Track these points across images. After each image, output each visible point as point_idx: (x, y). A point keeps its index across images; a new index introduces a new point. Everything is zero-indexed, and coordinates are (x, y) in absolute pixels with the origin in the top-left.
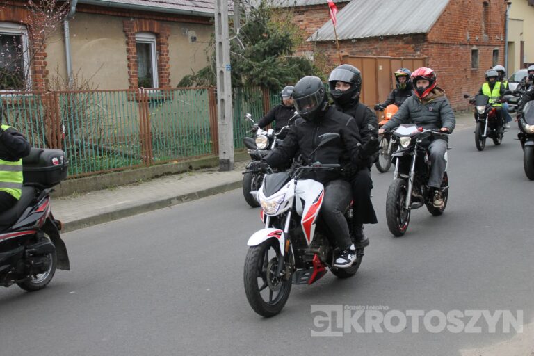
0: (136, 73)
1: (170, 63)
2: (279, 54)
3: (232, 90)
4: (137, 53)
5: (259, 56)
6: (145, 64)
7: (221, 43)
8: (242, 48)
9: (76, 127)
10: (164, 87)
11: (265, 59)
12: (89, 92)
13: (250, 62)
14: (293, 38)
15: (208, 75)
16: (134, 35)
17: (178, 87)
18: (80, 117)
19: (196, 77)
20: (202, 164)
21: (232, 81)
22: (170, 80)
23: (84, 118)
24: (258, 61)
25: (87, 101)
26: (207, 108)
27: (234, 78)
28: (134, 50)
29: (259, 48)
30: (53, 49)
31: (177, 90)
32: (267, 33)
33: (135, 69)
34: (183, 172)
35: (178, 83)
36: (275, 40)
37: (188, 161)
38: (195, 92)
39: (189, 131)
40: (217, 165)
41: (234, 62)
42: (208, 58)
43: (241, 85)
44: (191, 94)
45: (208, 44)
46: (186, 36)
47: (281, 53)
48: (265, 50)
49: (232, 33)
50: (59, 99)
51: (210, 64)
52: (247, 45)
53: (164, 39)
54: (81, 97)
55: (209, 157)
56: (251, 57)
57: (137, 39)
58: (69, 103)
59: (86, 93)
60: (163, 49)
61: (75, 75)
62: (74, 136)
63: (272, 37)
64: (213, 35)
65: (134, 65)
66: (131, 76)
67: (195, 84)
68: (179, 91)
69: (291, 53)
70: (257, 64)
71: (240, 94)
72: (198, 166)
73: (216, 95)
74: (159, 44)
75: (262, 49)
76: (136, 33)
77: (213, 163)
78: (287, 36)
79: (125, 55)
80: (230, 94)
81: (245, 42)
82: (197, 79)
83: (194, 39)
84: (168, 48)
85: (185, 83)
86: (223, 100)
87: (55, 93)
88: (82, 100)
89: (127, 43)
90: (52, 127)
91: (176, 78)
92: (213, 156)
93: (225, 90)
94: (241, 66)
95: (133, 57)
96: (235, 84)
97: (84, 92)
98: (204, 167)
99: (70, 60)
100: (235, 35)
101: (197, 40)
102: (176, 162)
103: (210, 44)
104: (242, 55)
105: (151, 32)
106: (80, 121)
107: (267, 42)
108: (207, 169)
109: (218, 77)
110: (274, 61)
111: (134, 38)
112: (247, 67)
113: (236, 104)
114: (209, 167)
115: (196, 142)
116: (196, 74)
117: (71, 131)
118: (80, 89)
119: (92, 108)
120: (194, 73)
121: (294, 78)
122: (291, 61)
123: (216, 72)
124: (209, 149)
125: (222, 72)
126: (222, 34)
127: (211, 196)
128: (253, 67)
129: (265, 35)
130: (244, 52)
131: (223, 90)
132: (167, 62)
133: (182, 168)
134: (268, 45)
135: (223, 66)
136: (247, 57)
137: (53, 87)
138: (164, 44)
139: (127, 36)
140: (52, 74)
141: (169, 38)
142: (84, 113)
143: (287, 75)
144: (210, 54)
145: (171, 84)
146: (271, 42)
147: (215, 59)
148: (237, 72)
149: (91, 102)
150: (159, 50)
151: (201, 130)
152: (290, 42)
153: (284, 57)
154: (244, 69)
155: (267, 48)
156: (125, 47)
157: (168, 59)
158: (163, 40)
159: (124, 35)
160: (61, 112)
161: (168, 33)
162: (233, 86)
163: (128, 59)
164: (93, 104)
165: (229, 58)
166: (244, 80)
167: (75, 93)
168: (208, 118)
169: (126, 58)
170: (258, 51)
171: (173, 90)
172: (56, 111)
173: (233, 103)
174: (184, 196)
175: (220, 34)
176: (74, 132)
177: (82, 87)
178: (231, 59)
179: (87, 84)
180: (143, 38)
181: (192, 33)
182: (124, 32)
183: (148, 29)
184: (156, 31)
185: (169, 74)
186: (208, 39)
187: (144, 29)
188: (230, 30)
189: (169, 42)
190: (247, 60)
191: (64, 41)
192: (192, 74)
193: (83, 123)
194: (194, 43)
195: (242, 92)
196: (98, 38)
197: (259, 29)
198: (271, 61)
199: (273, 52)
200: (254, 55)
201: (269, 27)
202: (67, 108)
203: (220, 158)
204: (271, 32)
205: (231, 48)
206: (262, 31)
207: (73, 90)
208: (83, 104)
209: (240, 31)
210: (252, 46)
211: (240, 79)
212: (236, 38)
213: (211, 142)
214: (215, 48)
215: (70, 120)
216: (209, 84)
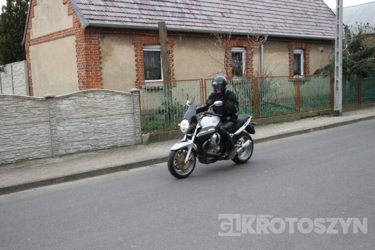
0: (293, 68)
1: (310, 63)
2: (368, 57)
4: (294, 59)
6: (297, 64)
7: (338, 53)
8: (348, 55)
10: (306, 75)
11: (360, 60)
12: (272, 77)
15: (329, 70)
16: (293, 50)
17: (313, 74)
18: (267, 89)
22: (309, 72)
23: (269, 89)
24: (357, 61)
25: (271, 81)
26: (328, 85)
28: (292, 57)
30: (256, 58)
31: (312, 76)
33: (293, 66)
34: (315, 116)
35: (313, 72)
36: (366, 50)
37: (318, 111)
38: (322, 77)
39: (319, 96)
40: (333, 113)
41: (344, 61)
42: (330, 60)
43: (347, 73)
44: (320, 79)
46: (319, 50)
47: (370, 57)
48: (361, 55)
49: (344, 47)
50: (259, 80)
51: (332, 63)
54: (268, 80)
55: (328, 109)
56: (353, 59)
57: (294, 52)
58: (263, 82)
60: (307, 56)
61: (265, 70)
64: (333, 49)
65: (292, 64)
66: (291, 70)
67: (322, 74)
68: (314, 77)
71: (345, 78)
72: (323, 113)
73: (334, 78)
74: (305, 54)
75: (359, 55)
76: (295, 49)
77: (330, 112)
78: (373, 48)
79: (288, 60)
80: (341, 77)
81: (350, 52)
82: (324, 71)
84: (309, 56)
85: (317, 73)
86: (337, 81)
87: (257, 78)
89: (290, 54)
90: (255, 93)
91: (312, 70)
92: (331, 109)
93: (339, 76)
94: (348, 64)
95: (292, 61)
96: (344, 73)
97: (270, 77)
98: (326, 114)
99: (263, 63)
101: (324, 51)
102: (311, 111)
103: (331, 53)
105: (301, 49)
106: (267, 91)
107: (362, 51)
109: (335, 69)
110: (366, 61)
112: (351, 64)
114: (328, 114)
115: (322, 101)
116: (323, 68)
117: (263, 95)
122: (374, 61)
123: (334, 67)
124: (328, 105)
125: (337, 67)
126: (339, 49)
128: (354, 64)
129: (361, 48)
130: (349, 57)
131: (337, 76)
132: (308, 63)
133: (315, 114)
134: (363, 53)
135: (339, 64)
136: (351, 59)
137: (255, 74)
138: (307, 54)
139: (290, 51)
140: (255, 69)
141: (310, 51)
142: (269, 87)
143: (373, 68)
144: (331, 58)
145: (310, 73)
147: (334, 60)
148: (345, 67)
149: (273, 81)
150: (305, 58)
151: (325, 95)
153: (371, 59)
156: (288, 56)
157: (309, 61)
158: (307, 52)
160: (259, 87)
161: (309, 49)
162: (343, 74)
163: (290, 62)
164: (273, 83)
165: (341, 60)
166: (348, 70)
167: (266, 78)
168: (328, 90)
170: (357, 56)
171: (310, 76)
172: (257, 86)
173: (343, 82)
174: (316, 128)
175: (338, 48)
176: (265, 95)
177: (269, 75)
179: (271, 73)
180: (297, 51)
181: (321, 48)
182: (289, 49)
183: (300, 47)
184: (304, 48)
185: (309, 68)
186: (331, 51)
187: (298, 47)
188: (343, 46)
189: (310, 53)
190: (351, 61)
191: (261, 54)
192: (321, 68)
193: (269, 92)
194: (323, 53)
195: (347, 77)
196: (277, 52)
197: (358, 45)
198: (364, 61)
199: (365, 56)
200: (355, 58)
201: (363, 44)
202: (261, 85)
203: (335, 110)
204: (364, 46)
205: (343, 55)
206: (360, 46)
207: (265, 76)
208: (269, 83)
209: (348, 46)
210: (354, 54)
211: (346, 70)
212: (345, 50)
213: (330, 102)
214: (334, 55)
215: (263, 90)
216: (329, 73)
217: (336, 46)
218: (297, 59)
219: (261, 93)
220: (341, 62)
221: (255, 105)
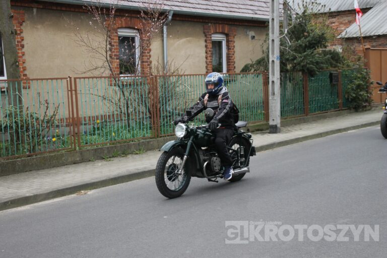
0: (211, 62)
1: (235, 55)
2: (316, 47)
3: (281, 75)
4: (212, 48)
5: (301, 49)
6: (218, 56)
7: (273, 40)
8: (288, 44)
9: (169, 100)
10: (230, 73)
11: (305, 52)
12: (179, 76)
13: (294, 53)
14: (328, 36)
15: (262, 64)
16: (211, 35)
17: (241, 72)
18: (172, 93)
20: (257, 128)
21: (280, 68)
22: (235, 67)
23: (175, 94)
24: (300, 53)
25: (177, 82)
26: (261, 87)
27: (282, 65)
28: (210, 46)
29: (301, 43)
30: (155, 46)
31: (240, 74)
32: (308, 32)
33: (211, 59)
35: (241, 69)
36: (313, 37)
38: (253, 75)
39: (247, 104)
40: (267, 129)
41: (282, 54)
42: (263, 51)
43: (287, 71)
44: (250, 77)
45: (263, 41)
46: (247, 35)
47: (318, 47)
48: (306, 45)
49: (281, 33)
50: (159, 80)
51: (265, 55)
52: (292, 41)
53: (232, 37)
54: (173, 79)
55: (262, 123)
56: (295, 50)
57: (212, 38)
58: (165, 83)
59: (177, 77)
60: (231, 44)
61: (170, 64)
62: (167, 107)
63: (311, 35)
64: (268, 35)
65: (210, 56)
66: (208, 64)
67: (253, 70)
68: (242, 75)
69: (325, 47)
70: (300, 55)
71: (286, 77)
72: (254, 129)
73: (268, 78)
74: (228, 41)
75: (304, 45)
76: (212, 34)
77: (265, 127)
78: (323, 34)
79: (204, 50)
80: (279, 77)
81: (291, 39)
82: (255, 66)
83: (253, 37)
84: (235, 44)
85: (246, 70)
86: (273, 82)
87: (156, 77)
88: (174, 81)
89: (206, 41)
90: (153, 100)
91: (239, 65)
92: (265, 122)
93: (275, 74)
94: (288, 57)
95: (210, 51)
96: (283, 70)
97: (175, 76)
98: (258, 130)
99: (167, 54)
100: (283, 34)
101: (256, 38)
103: (265, 41)
104: (289, 49)
105: (222, 33)
106: (172, 96)
107: (307, 39)
108: (260, 132)
109: (270, 65)
110: (313, 53)
111: (211, 38)
112: (292, 58)
113: (283, 85)
114: (261, 130)
115: (252, 111)
116: (254, 63)
117: (166, 103)
118: (173, 73)
119: (181, 87)
121: (327, 66)
122: (325, 53)
123: (269, 61)
124: (262, 117)
125: (273, 61)
126: (275, 34)
128: (296, 57)
129: (306, 34)
130: (290, 47)
131: (273, 74)
132: (233, 54)
134: (309, 41)
135: (274, 57)
136: (292, 50)
137: (154, 72)
138: (231, 41)
139: (206, 36)
140: (154, 63)
141: (236, 37)
142: (175, 90)
143: (322, 63)
144: (265, 48)
145: (235, 70)
146: (311, 39)
147: (269, 52)
148: (284, 61)
149: (180, 82)
150: (228, 48)
151: (256, 103)
152: (325, 39)
153: (320, 50)
154: (290, 59)
155: (307, 43)
156: (204, 44)
157: (234, 52)
158: (231, 39)
159: (204, 35)
160: (159, 89)
161: (234, 33)
162: (281, 71)
163: (206, 52)
164: (181, 84)
165: (278, 51)
166: (289, 67)
167: (170, 76)
168: (262, 95)
169: (204, 51)
170: (301, 46)
171: (237, 74)
172: (156, 89)
173: (281, 84)
175: (273, 33)
176: (168, 104)
177: (174, 72)
178: (280, 52)
179: (177, 70)
180: (217, 37)
181: (252, 33)
182: (204, 33)
183: (221, 31)
184: (226, 32)
185: (234, 63)
186: (264, 37)
187: (218, 31)
188: (280, 31)
189: (235, 40)
190: (292, 53)
191: (163, 40)
192: (251, 63)
193: (174, 97)
194: (253, 40)
195: (288, 75)
196: (187, 37)
197: (301, 29)
198: (310, 53)
199: (312, 46)
200: (298, 49)
201: (309, 28)
202: (163, 87)
203: (270, 124)
204: (311, 32)
205: (281, 43)
206: (304, 31)
207: (168, 74)
208: (175, 84)
209: (288, 31)
210: (296, 42)
211: (286, 66)
212: (284, 37)
213: (264, 112)
214: (269, 44)
215: (165, 95)
216: (263, 70)
217: (270, 30)
218: (217, 48)
219: (163, 100)
220: (279, 55)
221: (154, 117)
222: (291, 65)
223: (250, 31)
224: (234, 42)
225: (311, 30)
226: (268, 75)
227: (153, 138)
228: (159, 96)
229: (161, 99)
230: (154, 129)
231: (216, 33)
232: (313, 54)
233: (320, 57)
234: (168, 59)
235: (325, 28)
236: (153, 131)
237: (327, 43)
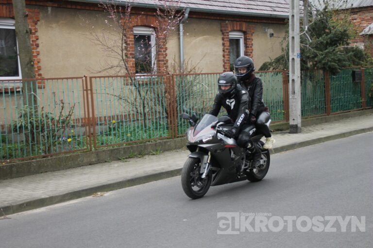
0: (229, 60)
1: (253, 53)
2: (338, 44)
3: (301, 73)
4: (230, 46)
5: (322, 47)
6: (235, 54)
7: (293, 38)
8: (309, 41)
9: (186, 100)
11: (326, 49)
13: (315, 51)
14: (350, 31)
15: (282, 63)
16: (228, 33)
17: (259, 70)
18: (189, 92)
19: (273, 63)
20: (276, 128)
21: (301, 66)
23: (192, 93)
24: (322, 51)
25: (195, 80)
26: (280, 85)
27: (303, 63)
28: (227, 44)
29: (322, 40)
30: (171, 45)
31: (258, 73)
32: (330, 29)
33: (228, 58)
35: (259, 67)
36: (335, 34)
38: (272, 73)
39: (267, 103)
40: (288, 129)
41: (303, 51)
42: (283, 49)
43: (308, 69)
44: (269, 75)
45: (282, 39)
46: (266, 33)
47: (340, 44)
48: (327, 42)
49: (302, 30)
50: (175, 80)
51: (284, 53)
52: (313, 39)
53: (250, 35)
54: (190, 78)
55: (281, 123)
56: (316, 48)
57: (230, 36)
58: (182, 82)
59: (194, 76)
60: (249, 42)
61: (186, 62)
62: (184, 106)
63: (333, 32)
64: (287, 32)
65: (227, 55)
66: (225, 63)
67: (271, 69)
69: (348, 44)
70: (321, 52)
71: (306, 75)
73: (288, 76)
74: (246, 39)
75: (325, 41)
76: (230, 31)
77: (285, 127)
78: (345, 31)
79: (221, 48)
80: (299, 75)
81: (312, 36)
82: (274, 65)
83: (272, 35)
84: (253, 42)
85: (264, 68)
86: (293, 80)
87: (173, 76)
88: (191, 80)
89: (223, 39)
90: (170, 99)
91: (258, 64)
92: (285, 122)
93: (296, 72)
94: (308, 54)
95: (227, 49)
96: (303, 68)
97: (193, 74)
98: (278, 130)
99: (183, 52)
100: (304, 31)
101: (274, 35)
103: (285, 39)
104: (309, 46)
105: (240, 31)
106: (189, 95)
107: (329, 36)
108: (280, 132)
109: (290, 63)
110: (334, 50)
111: (228, 35)
112: (313, 55)
113: (303, 83)
114: (281, 130)
115: (272, 111)
116: (273, 61)
117: (183, 102)
118: (190, 72)
119: (198, 85)
120: (271, 60)
121: (350, 63)
122: (347, 51)
123: (288, 59)
124: (282, 116)
125: (293, 59)
126: (294, 31)
127: (283, 152)
128: (317, 55)
129: (327, 31)
130: (311, 44)
131: (293, 72)
132: (251, 53)
134: (330, 38)
135: (295, 55)
136: (312, 48)
137: (171, 71)
138: (249, 39)
139: (223, 34)
140: (171, 62)
141: (254, 35)
142: (192, 89)
143: (344, 60)
144: (284, 46)
146: (332, 36)
147: (288, 49)
148: (304, 59)
149: (197, 81)
150: (246, 46)
151: (276, 102)
152: (347, 35)
153: (341, 47)
154: (311, 56)
155: (329, 40)
156: (221, 42)
157: (252, 50)
158: (248, 36)
159: (221, 33)
160: (176, 88)
161: (252, 31)
162: (301, 70)
163: (223, 51)
164: (198, 83)
165: (299, 49)
166: (310, 64)
167: (187, 75)
168: (281, 94)
169: (222, 50)
170: (322, 43)
172: (174, 89)
173: (301, 82)
175: (293, 30)
177: (191, 71)
178: (301, 49)
179: (194, 68)
180: (234, 35)
181: (270, 31)
182: (221, 31)
183: (238, 29)
184: (244, 29)
186: (283, 35)
187: (235, 29)
188: (301, 28)
189: (253, 37)
190: (313, 50)
191: (179, 39)
192: (270, 61)
193: (191, 97)
194: (272, 38)
195: (308, 74)
196: (203, 36)
197: (322, 26)
198: (331, 51)
199: (333, 43)
200: (319, 46)
201: (330, 24)
202: (181, 86)
203: (290, 124)
204: (332, 28)
205: (301, 41)
206: (325, 27)
207: (185, 73)
208: (192, 83)
209: (308, 28)
210: (317, 39)
211: (306, 64)
212: (304, 34)
213: (283, 111)
214: (288, 41)
215: (183, 94)
216: (282, 68)
217: (290, 27)
218: (235, 46)
219: (180, 99)
220: (299, 52)
221: (170, 117)
222: (311, 63)
223: (268, 29)
224: (252, 40)
225: (333, 27)
226: (288, 73)
227: (170, 138)
228: (176, 95)
229: (178, 98)
230: (171, 129)
231: (234, 31)
232: (334, 52)
233: (342, 55)
234: (185, 57)
235: (347, 24)
236: (170, 131)
237: (349, 40)
